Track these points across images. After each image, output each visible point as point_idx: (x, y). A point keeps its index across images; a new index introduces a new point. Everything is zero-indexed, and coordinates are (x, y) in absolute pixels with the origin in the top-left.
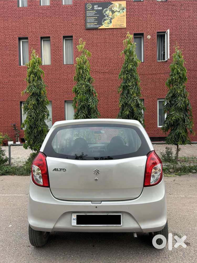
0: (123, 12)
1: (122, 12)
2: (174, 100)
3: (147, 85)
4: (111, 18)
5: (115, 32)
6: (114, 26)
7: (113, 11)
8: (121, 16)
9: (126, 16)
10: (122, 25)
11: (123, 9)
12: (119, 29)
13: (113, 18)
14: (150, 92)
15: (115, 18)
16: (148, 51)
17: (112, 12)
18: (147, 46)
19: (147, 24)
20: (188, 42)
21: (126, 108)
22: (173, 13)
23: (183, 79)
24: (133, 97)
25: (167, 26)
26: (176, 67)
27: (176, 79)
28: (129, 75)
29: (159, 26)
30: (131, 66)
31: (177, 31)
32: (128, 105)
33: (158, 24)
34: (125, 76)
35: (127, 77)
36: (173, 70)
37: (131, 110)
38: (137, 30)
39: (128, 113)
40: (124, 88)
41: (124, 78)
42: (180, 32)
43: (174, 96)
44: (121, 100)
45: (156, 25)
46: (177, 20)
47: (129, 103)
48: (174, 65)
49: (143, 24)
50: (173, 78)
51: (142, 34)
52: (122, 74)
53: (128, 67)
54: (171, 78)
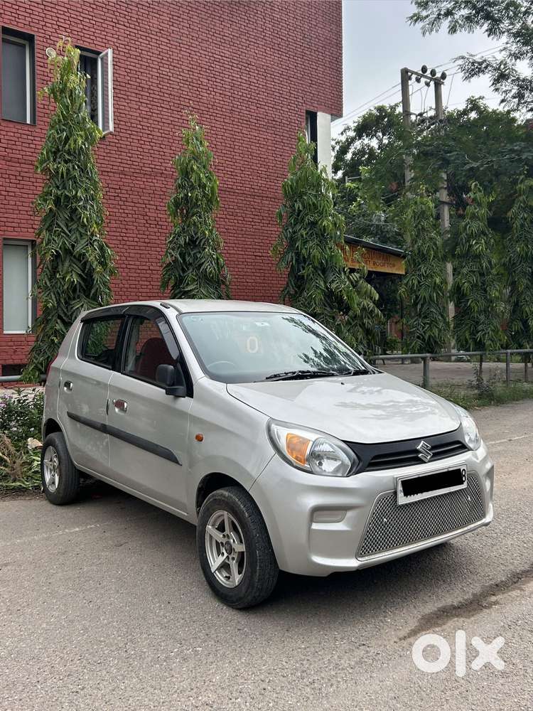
2: (192, 253)
18: (45, 78)
19: (45, 12)
20: (158, 97)
21: (67, 264)
22: (118, 7)
23: (210, 201)
24: (89, 233)
25: (104, 37)
26: (195, 167)
27: (197, 200)
28: (73, 166)
29: (80, 30)
30: (80, 141)
31: (129, 59)
32: (75, 257)
33: (79, 22)
34: (63, 168)
35: (68, 170)
36: (186, 173)
37: (83, 272)
38: (13, 19)
39: (75, 279)
40: (57, 201)
41: (57, 170)
42: (137, 65)
43: (193, 243)
44: (48, 240)
45: (73, 24)
46: (129, 29)
47: (78, 249)
48: (190, 161)
49: (32, 8)
50: (190, 195)
51: (30, 39)
52: (49, 159)
53: (71, 141)
54: (182, 195)
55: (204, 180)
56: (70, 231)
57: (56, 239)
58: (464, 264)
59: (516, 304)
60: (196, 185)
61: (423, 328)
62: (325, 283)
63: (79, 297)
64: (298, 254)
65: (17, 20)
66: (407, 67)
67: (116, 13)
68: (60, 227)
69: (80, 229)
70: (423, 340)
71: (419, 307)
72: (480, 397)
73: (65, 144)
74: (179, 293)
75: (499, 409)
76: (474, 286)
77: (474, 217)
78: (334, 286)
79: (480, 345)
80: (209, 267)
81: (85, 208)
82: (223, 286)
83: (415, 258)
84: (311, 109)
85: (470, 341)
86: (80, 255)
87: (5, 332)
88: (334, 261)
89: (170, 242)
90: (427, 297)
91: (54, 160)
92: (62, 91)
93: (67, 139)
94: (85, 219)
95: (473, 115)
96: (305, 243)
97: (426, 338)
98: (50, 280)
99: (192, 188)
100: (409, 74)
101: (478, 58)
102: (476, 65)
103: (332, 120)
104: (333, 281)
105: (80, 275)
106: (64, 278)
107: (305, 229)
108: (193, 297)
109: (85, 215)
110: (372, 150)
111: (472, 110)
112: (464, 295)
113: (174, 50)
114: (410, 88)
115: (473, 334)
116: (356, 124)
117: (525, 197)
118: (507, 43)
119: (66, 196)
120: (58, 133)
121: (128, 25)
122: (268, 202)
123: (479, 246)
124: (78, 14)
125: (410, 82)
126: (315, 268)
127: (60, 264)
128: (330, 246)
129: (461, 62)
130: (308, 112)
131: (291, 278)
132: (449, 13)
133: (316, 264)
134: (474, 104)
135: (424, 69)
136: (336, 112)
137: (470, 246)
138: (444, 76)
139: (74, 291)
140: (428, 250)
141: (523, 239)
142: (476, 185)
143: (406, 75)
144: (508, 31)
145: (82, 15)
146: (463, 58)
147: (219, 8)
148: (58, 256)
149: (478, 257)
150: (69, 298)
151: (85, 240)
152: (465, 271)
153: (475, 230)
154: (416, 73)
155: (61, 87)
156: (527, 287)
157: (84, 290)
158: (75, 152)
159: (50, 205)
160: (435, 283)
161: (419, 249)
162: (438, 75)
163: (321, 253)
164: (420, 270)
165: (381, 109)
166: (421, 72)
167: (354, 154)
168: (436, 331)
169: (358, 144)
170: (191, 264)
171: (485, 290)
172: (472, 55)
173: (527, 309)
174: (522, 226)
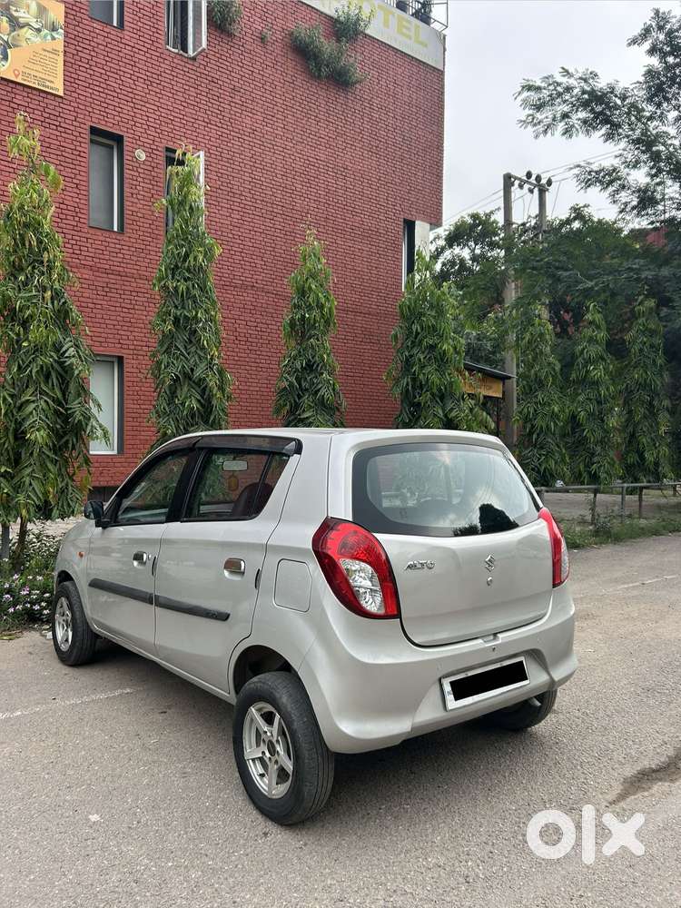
0: (53, 38)
1: (49, 37)
2: (308, 378)
3: (132, 311)
4: (7, 42)
5: (21, 98)
6: (17, 76)
7: (17, 18)
8: (45, 50)
9: (62, 54)
10: (48, 83)
11: (54, 29)
12: (35, 92)
13: (15, 46)
14: (142, 335)
15: (20, 46)
16: (136, 201)
17: (10, 21)
18: (135, 183)
19: (135, 110)
20: (250, 204)
21: (185, 389)
22: (210, 105)
23: (327, 323)
24: (209, 357)
25: (195, 138)
26: (313, 287)
27: (315, 321)
28: (193, 286)
29: (170, 130)
30: (201, 258)
31: (221, 162)
32: (194, 382)
33: (170, 122)
34: (182, 287)
35: (188, 288)
36: (302, 292)
37: (203, 398)
38: (102, 118)
39: (195, 405)
40: (176, 321)
41: (176, 289)
42: (229, 169)
43: (310, 367)
44: (168, 363)
45: (163, 124)
46: (221, 129)
47: (198, 373)
48: (307, 280)
49: (121, 106)
50: (307, 316)
51: (119, 139)
52: (167, 276)
53: (191, 258)
54: (298, 316)
55: (323, 300)
56: (188, 354)
57: (175, 362)
58: (580, 391)
59: (633, 435)
60: (314, 305)
61: (539, 459)
62: (443, 410)
63: (197, 424)
64: (414, 380)
65: (106, 119)
66: (510, 171)
67: (208, 112)
68: (179, 349)
69: (199, 352)
70: (539, 472)
71: (535, 436)
72: (596, 533)
73: (185, 261)
74: (293, 420)
75: (617, 547)
76: (591, 415)
77: (591, 340)
78: (453, 414)
79: (594, 478)
80: (325, 392)
81: (205, 329)
82: (337, 413)
83: (531, 384)
84: (409, 217)
85: (585, 474)
86: (200, 380)
87: (91, 452)
88: (454, 387)
89: (286, 366)
90: (544, 427)
91: (173, 277)
92: (181, 203)
93: (187, 255)
94: (205, 342)
95: (576, 225)
96: (423, 367)
97: (542, 470)
98: (168, 405)
99: (310, 308)
100: (513, 179)
101: (595, 167)
102: (593, 174)
103: (431, 230)
104: (452, 409)
105: (199, 401)
106: (183, 404)
107: (423, 353)
108: (309, 425)
109: (206, 338)
110: (462, 261)
111: (575, 219)
112: (579, 425)
113: (267, 153)
114: (513, 195)
115: (587, 466)
116: (447, 233)
117: (644, 319)
118: (624, 150)
119: (185, 316)
120: (177, 249)
121: (220, 125)
122: (360, 318)
123: (597, 372)
124: (169, 112)
125: (513, 188)
126: (433, 394)
127: (179, 388)
128: (449, 371)
129: (576, 171)
130: (406, 221)
131: (405, 405)
132: (565, 116)
133: (435, 391)
134: (578, 213)
135: (529, 175)
136: (436, 222)
137: (587, 372)
138: (549, 183)
139: (193, 416)
140: (546, 377)
141: (642, 365)
142: (595, 306)
143: (508, 180)
144: (628, 136)
145: (173, 113)
146: (579, 166)
147: (315, 107)
148: (176, 380)
149: (596, 384)
150: (188, 424)
151: (204, 364)
152: (581, 398)
153: (593, 355)
154: (520, 179)
155: (180, 198)
156: (645, 417)
157: (202, 416)
158: (195, 270)
159: (169, 327)
160: (553, 412)
161: (536, 375)
162: (544, 181)
163: (440, 379)
164: (536, 397)
165: (475, 217)
166: (525, 178)
167: (444, 264)
168: (552, 463)
169: (447, 255)
170: (307, 390)
171: (603, 421)
172: (588, 163)
173: (644, 440)
174: (641, 350)
